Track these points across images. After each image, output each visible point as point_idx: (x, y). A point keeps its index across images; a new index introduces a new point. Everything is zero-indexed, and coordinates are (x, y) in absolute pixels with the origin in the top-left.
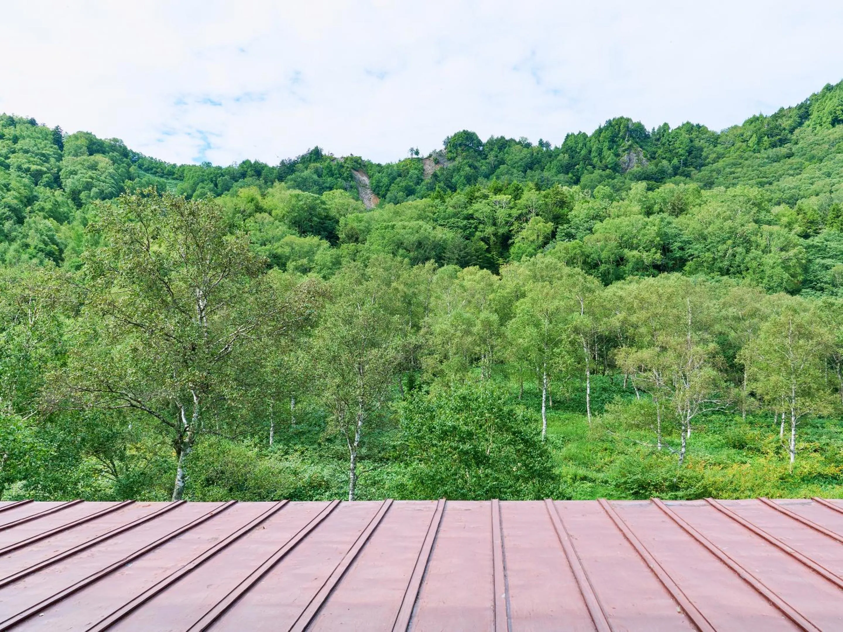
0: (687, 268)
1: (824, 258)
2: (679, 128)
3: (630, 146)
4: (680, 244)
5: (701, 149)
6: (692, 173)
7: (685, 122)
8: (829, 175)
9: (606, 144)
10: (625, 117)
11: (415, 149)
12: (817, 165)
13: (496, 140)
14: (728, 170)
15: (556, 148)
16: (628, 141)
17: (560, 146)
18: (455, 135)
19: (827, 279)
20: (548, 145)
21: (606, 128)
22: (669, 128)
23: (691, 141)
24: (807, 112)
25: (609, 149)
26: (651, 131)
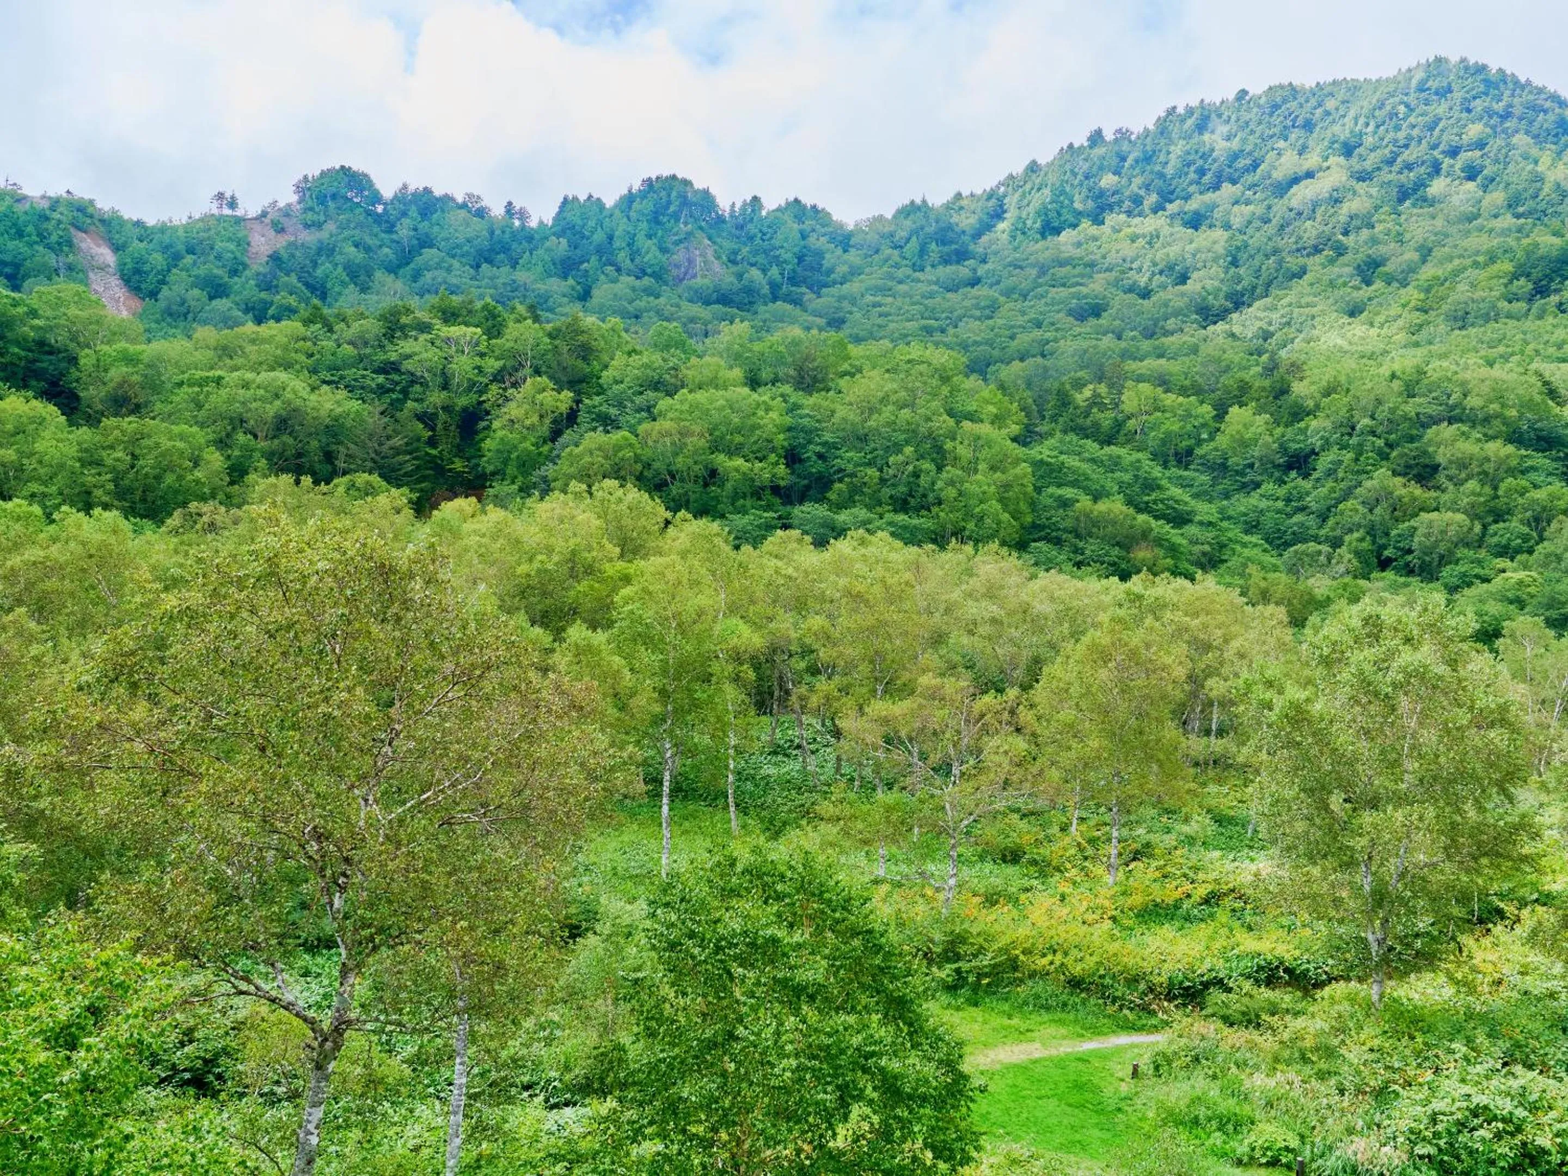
0: (832, 496)
1: (1059, 486)
2: (779, 209)
3: (690, 234)
4: (818, 449)
5: (820, 254)
6: (806, 298)
7: (791, 199)
8: (1039, 325)
9: (644, 225)
10: (679, 176)
11: (228, 195)
12: (1019, 305)
13: (414, 194)
14: (869, 299)
15: (541, 222)
16: (686, 224)
17: (548, 219)
18: (323, 174)
19: (1068, 523)
20: (523, 215)
21: (643, 195)
22: (761, 207)
23: (804, 237)
24: (1001, 206)
25: (649, 237)
26: (728, 209)
